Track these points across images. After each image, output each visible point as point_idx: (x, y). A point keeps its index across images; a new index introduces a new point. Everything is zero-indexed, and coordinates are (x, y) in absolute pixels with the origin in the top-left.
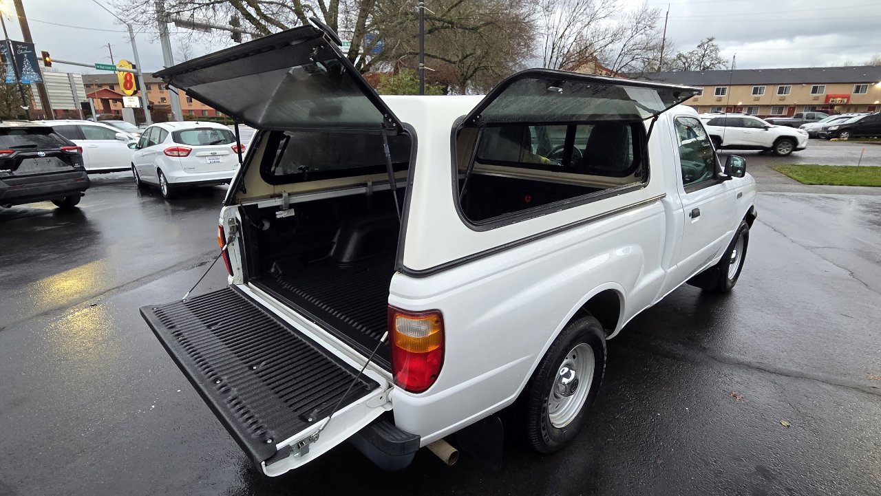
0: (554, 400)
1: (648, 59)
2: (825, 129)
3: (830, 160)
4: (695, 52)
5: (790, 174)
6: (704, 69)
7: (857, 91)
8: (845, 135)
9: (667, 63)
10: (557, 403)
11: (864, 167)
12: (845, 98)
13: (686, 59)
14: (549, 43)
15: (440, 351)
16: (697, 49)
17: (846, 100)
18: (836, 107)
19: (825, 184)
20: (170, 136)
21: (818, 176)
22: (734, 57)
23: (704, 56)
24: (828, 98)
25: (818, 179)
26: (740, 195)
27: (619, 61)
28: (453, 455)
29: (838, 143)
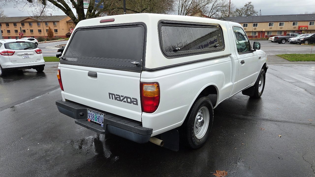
0: (196, 129)
1: (224, 11)
2: (299, 40)
3: (301, 52)
4: (244, 8)
5: (285, 58)
6: (248, 16)
7: (310, 24)
8: (306, 42)
9: (231, 13)
10: (197, 130)
11: (313, 54)
12: (306, 27)
13: (240, 11)
14: (181, 4)
15: (158, 97)
16: (244, 7)
17: (306, 28)
18: (303, 31)
19: (298, 61)
20: (3, 46)
21: (296, 58)
22: (260, 10)
23: (247, 10)
24: (299, 27)
25: (296, 59)
26: (260, 58)
27: (211, 12)
28: (162, 143)
29: (304, 45)
